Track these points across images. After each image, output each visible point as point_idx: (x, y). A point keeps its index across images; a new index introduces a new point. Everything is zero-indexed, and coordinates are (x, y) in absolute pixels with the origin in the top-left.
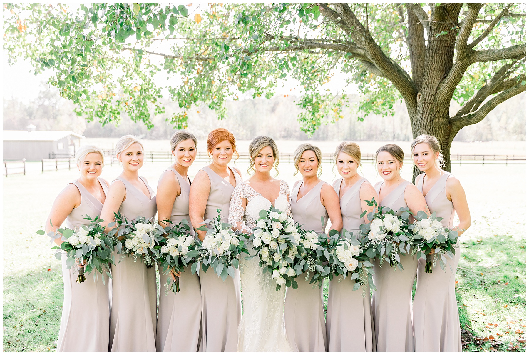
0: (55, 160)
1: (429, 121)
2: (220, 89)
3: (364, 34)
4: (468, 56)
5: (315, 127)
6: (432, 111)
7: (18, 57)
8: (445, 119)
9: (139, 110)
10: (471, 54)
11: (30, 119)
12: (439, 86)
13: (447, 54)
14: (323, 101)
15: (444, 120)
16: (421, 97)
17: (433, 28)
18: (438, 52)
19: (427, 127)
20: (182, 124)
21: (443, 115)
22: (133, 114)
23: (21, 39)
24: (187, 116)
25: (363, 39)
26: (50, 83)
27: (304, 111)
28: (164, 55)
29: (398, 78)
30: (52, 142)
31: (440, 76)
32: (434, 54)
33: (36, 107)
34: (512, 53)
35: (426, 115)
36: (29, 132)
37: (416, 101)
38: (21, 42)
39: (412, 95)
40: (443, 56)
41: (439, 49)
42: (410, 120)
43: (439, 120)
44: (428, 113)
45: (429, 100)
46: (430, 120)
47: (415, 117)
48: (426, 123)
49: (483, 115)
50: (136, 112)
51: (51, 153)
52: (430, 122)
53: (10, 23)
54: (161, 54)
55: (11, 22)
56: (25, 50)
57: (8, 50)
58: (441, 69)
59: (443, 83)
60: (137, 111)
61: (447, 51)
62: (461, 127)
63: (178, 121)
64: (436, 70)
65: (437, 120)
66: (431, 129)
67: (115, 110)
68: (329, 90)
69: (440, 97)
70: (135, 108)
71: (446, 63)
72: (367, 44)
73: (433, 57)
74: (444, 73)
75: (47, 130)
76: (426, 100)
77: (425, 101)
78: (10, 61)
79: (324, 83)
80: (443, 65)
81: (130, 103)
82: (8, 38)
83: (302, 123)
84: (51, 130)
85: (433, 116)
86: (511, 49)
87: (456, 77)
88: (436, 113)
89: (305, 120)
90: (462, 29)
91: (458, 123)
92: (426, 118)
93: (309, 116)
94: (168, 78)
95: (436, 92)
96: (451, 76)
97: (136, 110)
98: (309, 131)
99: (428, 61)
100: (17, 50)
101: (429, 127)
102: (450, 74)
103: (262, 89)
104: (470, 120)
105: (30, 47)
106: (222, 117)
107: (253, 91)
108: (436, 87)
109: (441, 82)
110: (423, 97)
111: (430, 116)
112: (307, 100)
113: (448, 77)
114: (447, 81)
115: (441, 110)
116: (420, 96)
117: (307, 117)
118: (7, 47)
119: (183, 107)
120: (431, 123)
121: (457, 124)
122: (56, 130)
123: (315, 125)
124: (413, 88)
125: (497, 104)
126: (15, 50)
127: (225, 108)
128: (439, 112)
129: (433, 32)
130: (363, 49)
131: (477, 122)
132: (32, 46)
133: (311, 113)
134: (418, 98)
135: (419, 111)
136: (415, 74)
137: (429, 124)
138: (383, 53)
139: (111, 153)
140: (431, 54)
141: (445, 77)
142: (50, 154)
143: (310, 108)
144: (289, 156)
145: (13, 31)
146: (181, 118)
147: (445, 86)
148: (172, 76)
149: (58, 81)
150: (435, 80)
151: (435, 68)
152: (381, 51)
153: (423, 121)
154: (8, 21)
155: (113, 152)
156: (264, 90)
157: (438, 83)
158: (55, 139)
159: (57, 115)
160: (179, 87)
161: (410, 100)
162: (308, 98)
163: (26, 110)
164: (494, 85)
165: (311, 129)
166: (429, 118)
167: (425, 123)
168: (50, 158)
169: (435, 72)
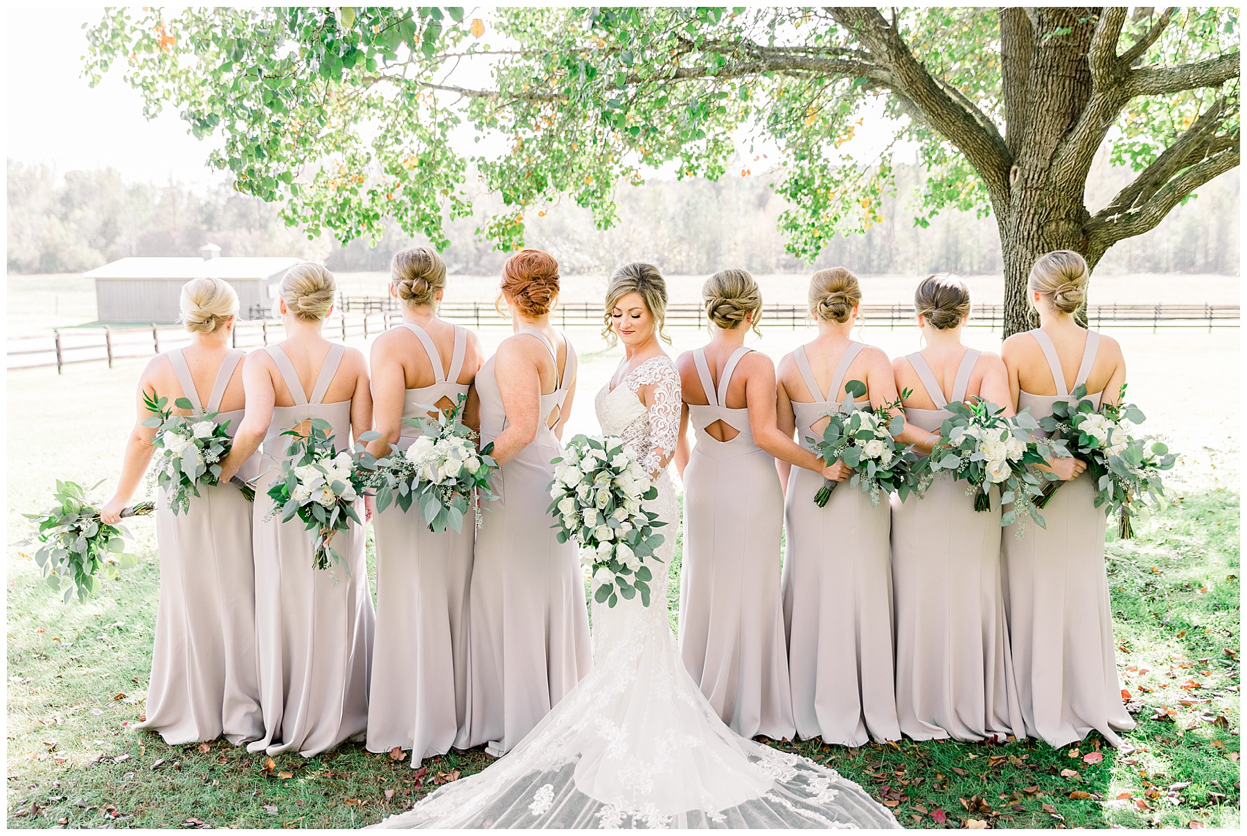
0: (261, 322)
1: (1035, 228)
2: (602, 159)
3: (886, 36)
4: (1119, 82)
5: (821, 243)
6: (1042, 206)
7: (163, 102)
8: (1072, 223)
9: (418, 210)
10: (1126, 76)
11: (210, 229)
12: (1057, 149)
13: (1075, 77)
14: (837, 183)
15: (1071, 227)
16: (1018, 174)
17: (1046, 19)
18: (1055, 73)
19: (1030, 242)
20: (511, 240)
21: (1067, 215)
22: (405, 218)
23: (168, 62)
24: (522, 221)
25: (884, 47)
26: (212, 163)
27: (792, 206)
28: (461, 90)
29: (965, 132)
30: (255, 281)
31: (1059, 127)
32: (1046, 78)
33: (222, 202)
34: (1211, 74)
35: (1028, 215)
36: (205, 259)
37: (1009, 184)
38: (167, 68)
39: (999, 169)
40: (1067, 82)
41: (1058, 67)
42: (997, 228)
43: (1057, 225)
44: (1032, 211)
45: (1034, 182)
46: (1038, 227)
47: (1007, 220)
48: (1029, 234)
49: (1158, 214)
50: (410, 213)
51: (255, 307)
52: (1037, 230)
53: (143, 31)
54: (455, 89)
55: (145, 27)
56: (176, 85)
57: (140, 87)
58: (1063, 111)
59: (1067, 142)
60: (414, 212)
61: (1076, 71)
62: (1112, 242)
63: (503, 234)
64: (1051, 113)
65: (1053, 226)
66: (1040, 248)
67: (367, 211)
68: (849, 157)
69: (1059, 174)
70: (409, 205)
71: (1073, 97)
72: (893, 60)
73: (1044, 84)
74: (1068, 121)
75: (247, 254)
76: (1029, 181)
77: (1026, 183)
78: (146, 111)
79: (841, 141)
80: (1067, 102)
81: (398, 195)
82: (141, 62)
83: (787, 233)
84: (255, 255)
85: (1043, 217)
86: (1208, 65)
87: (1093, 129)
88: (1051, 210)
89: (795, 227)
90: (1102, 21)
91: (1102, 233)
92: (1029, 221)
93: (804, 218)
94: (477, 139)
95: (1051, 164)
96: (1082, 128)
97: (413, 209)
98: (804, 251)
99: (1034, 94)
100: (161, 86)
101: (1035, 243)
102: (1081, 123)
103: (697, 159)
104: (1129, 226)
105: (187, 80)
106: (608, 222)
107: (677, 162)
108: (1051, 151)
109: (1061, 140)
110: (1022, 175)
111: (1037, 217)
112: (802, 182)
113: (1078, 128)
114: (1073, 138)
115: (1062, 203)
116: (1015, 172)
117: (800, 222)
118: (138, 81)
119: (514, 203)
120: (1040, 232)
121: (1102, 235)
122: (266, 256)
123: (820, 238)
124: (1001, 154)
125: (1191, 188)
126: (157, 86)
127: (612, 203)
128: (1058, 208)
129: (1045, 28)
130: (888, 68)
131: (1145, 230)
132: (191, 75)
133: (810, 211)
134: (1012, 176)
135: (1014, 207)
136: (1013, 122)
137: (1036, 236)
138: (930, 78)
139: (387, 307)
140: (1040, 79)
141: (1071, 130)
142: (251, 310)
143: (808, 200)
144: (793, 310)
145: (149, 48)
146: (509, 227)
147: (1070, 149)
148: (486, 135)
149: (227, 159)
150: (1050, 135)
151: (1047, 110)
152: (925, 73)
153: (1021, 228)
154: (139, 26)
155: (389, 303)
156: (702, 161)
157: (1054, 145)
158: (263, 275)
159: (267, 220)
160: (503, 159)
161: (994, 181)
162: (802, 177)
163: (200, 210)
164: (1188, 145)
165: (811, 248)
166: (1035, 222)
167: (1026, 234)
168: (251, 318)
169: (1047, 119)
